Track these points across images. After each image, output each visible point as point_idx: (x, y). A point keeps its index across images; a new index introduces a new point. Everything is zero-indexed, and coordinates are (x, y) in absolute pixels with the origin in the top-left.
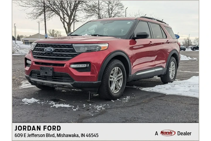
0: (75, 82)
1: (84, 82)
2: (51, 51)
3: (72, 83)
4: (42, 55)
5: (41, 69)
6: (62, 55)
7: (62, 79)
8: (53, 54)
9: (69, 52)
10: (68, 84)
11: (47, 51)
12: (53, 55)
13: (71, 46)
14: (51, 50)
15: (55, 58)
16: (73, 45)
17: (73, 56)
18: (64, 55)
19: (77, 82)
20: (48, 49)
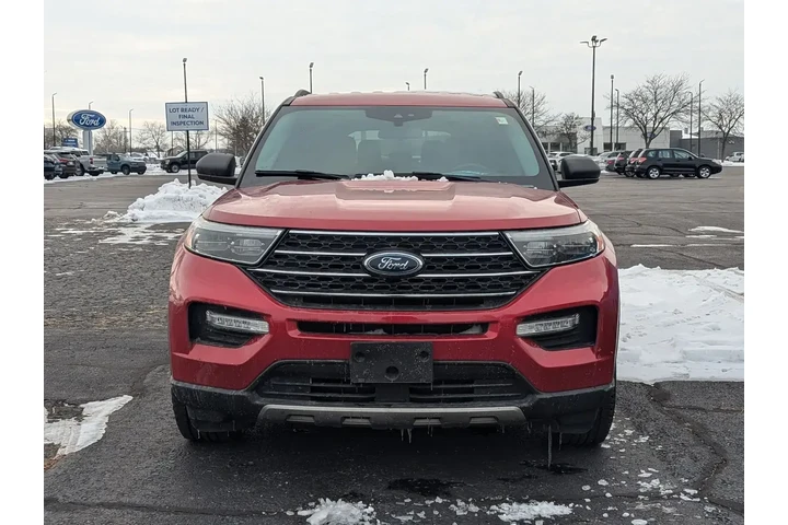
0: (538, 397)
1: (575, 393)
2: (409, 268)
3: (525, 405)
4: (346, 290)
5: (360, 354)
6: (472, 285)
7: (471, 391)
8: (421, 280)
9: (498, 268)
10: (501, 409)
11: (385, 269)
12: (423, 288)
13: (500, 242)
14: (413, 264)
15: (426, 299)
16: (508, 235)
17: (521, 285)
18: (480, 284)
19: (548, 396)
20: (389, 259)
